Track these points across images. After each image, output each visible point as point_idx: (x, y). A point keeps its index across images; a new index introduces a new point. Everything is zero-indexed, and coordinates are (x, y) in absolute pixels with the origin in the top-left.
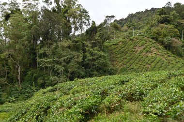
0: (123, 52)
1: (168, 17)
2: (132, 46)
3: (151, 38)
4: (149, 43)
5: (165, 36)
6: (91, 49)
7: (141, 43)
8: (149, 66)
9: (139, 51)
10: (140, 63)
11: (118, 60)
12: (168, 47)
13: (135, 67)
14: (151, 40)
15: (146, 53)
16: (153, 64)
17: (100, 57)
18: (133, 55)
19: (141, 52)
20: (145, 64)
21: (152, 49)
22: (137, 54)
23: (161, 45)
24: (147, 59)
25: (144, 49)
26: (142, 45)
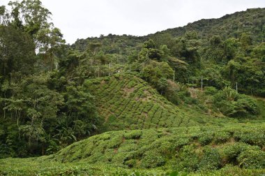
0: (107, 95)
1: (158, 52)
2: (118, 87)
3: (142, 78)
4: (139, 85)
5: (159, 76)
6: (75, 89)
7: (130, 83)
8: (146, 115)
9: (128, 94)
10: (133, 110)
11: (103, 106)
12: (162, 91)
13: (128, 116)
14: (142, 80)
15: (139, 97)
16: (150, 112)
17: (86, 100)
18: (122, 99)
19: (132, 96)
20: (140, 112)
21: (145, 92)
22: (126, 98)
23: (154, 88)
24: (141, 105)
25: (136, 91)
26: (132, 87)
